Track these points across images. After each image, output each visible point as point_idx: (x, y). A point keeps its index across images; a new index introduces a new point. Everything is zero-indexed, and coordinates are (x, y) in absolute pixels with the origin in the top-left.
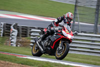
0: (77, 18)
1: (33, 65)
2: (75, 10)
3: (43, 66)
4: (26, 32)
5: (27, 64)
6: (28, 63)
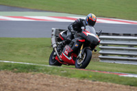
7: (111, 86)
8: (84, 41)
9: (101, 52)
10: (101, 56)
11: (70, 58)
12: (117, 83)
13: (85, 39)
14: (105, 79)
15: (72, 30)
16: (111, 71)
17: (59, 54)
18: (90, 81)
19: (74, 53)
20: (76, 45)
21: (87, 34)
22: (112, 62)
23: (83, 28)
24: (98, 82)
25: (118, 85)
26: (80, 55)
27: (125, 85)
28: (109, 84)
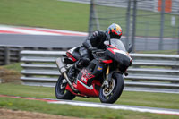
0: (96, 25)
1: (83, 116)
2: (92, 11)
3: (102, 117)
4: (3, 56)
5: (72, 115)
6: (74, 113)
7: (37, 116)
8: (111, 61)
9: (24, 71)
10: (23, 78)
11: (91, 88)
12: (45, 112)
13: (113, 59)
14: (29, 107)
15: (91, 47)
16: (37, 97)
17: (72, 82)
18: (10, 111)
19: (97, 79)
20: (99, 69)
21: (115, 51)
22: (39, 85)
23: (106, 43)
24: (20, 111)
25: (46, 115)
26: (106, 83)
27: (56, 114)
28: (35, 113)
